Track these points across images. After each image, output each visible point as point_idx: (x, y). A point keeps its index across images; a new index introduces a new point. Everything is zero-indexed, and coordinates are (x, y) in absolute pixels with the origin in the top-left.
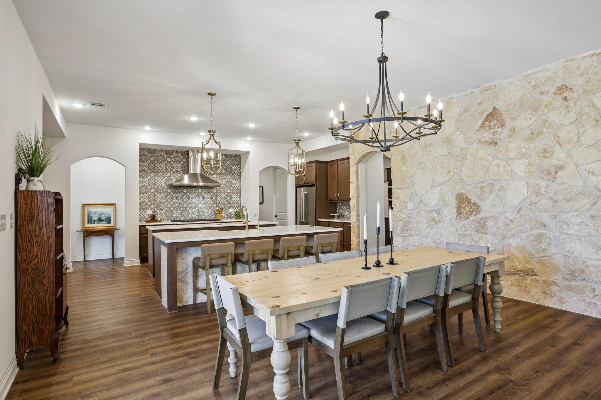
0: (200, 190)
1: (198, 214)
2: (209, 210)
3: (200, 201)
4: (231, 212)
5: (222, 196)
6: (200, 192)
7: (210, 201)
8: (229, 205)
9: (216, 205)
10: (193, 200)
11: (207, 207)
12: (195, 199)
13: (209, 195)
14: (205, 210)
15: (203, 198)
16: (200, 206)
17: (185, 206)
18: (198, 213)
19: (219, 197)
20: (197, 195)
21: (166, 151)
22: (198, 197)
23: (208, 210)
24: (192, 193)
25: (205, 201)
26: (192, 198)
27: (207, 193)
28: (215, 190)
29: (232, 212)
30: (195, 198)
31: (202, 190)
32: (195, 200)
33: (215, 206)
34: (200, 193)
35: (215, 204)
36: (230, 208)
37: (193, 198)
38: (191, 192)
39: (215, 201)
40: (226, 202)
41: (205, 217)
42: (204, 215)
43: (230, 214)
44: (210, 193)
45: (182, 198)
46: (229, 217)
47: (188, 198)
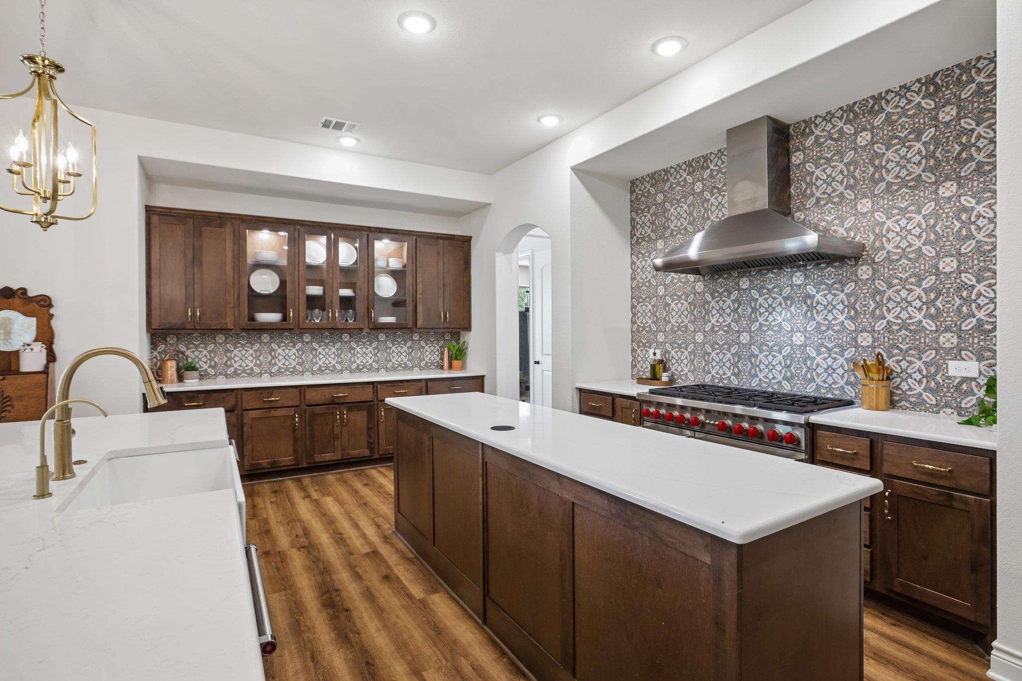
0: (798, 274)
1: (790, 371)
2: (835, 359)
3: (799, 321)
4: (965, 380)
5: (904, 293)
6: (799, 282)
7: (842, 318)
8: (948, 340)
9: (870, 339)
10: (771, 318)
11: (826, 347)
12: (780, 314)
13: (835, 295)
14: (819, 359)
15: (811, 308)
16: (798, 339)
17: (745, 338)
18: (789, 366)
19: (889, 299)
20: (786, 299)
21: (689, 164)
22: (792, 304)
23: (830, 361)
24: (768, 289)
25: (819, 318)
26: (767, 311)
27: (830, 287)
28: (865, 268)
29: (975, 379)
30: (779, 309)
31: (807, 277)
32: (780, 317)
33: (865, 344)
34: (800, 286)
35: (865, 335)
36: (958, 357)
37: (771, 309)
38: (763, 287)
39: (865, 321)
40: (930, 325)
41: (818, 387)
42: (812, 380)
43: (958, 388)
44: (844, 285)
45: (735, 311)
46: (947, 405)
47: (754, 310)
